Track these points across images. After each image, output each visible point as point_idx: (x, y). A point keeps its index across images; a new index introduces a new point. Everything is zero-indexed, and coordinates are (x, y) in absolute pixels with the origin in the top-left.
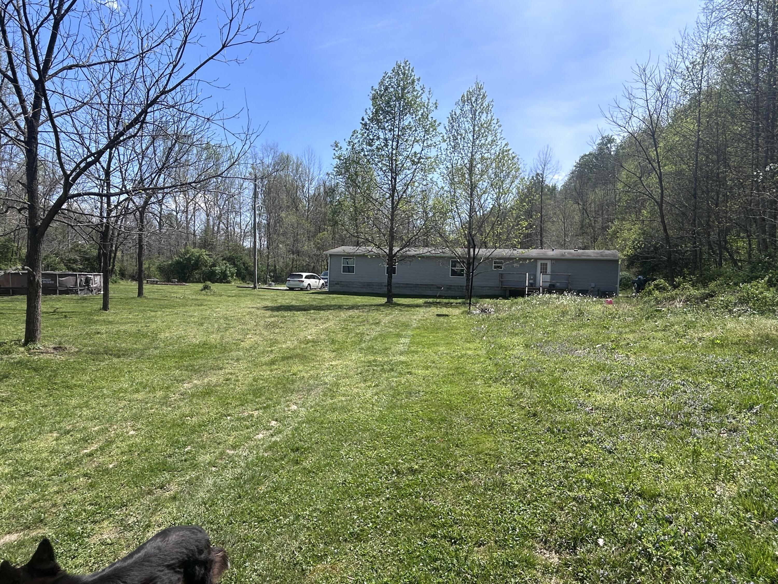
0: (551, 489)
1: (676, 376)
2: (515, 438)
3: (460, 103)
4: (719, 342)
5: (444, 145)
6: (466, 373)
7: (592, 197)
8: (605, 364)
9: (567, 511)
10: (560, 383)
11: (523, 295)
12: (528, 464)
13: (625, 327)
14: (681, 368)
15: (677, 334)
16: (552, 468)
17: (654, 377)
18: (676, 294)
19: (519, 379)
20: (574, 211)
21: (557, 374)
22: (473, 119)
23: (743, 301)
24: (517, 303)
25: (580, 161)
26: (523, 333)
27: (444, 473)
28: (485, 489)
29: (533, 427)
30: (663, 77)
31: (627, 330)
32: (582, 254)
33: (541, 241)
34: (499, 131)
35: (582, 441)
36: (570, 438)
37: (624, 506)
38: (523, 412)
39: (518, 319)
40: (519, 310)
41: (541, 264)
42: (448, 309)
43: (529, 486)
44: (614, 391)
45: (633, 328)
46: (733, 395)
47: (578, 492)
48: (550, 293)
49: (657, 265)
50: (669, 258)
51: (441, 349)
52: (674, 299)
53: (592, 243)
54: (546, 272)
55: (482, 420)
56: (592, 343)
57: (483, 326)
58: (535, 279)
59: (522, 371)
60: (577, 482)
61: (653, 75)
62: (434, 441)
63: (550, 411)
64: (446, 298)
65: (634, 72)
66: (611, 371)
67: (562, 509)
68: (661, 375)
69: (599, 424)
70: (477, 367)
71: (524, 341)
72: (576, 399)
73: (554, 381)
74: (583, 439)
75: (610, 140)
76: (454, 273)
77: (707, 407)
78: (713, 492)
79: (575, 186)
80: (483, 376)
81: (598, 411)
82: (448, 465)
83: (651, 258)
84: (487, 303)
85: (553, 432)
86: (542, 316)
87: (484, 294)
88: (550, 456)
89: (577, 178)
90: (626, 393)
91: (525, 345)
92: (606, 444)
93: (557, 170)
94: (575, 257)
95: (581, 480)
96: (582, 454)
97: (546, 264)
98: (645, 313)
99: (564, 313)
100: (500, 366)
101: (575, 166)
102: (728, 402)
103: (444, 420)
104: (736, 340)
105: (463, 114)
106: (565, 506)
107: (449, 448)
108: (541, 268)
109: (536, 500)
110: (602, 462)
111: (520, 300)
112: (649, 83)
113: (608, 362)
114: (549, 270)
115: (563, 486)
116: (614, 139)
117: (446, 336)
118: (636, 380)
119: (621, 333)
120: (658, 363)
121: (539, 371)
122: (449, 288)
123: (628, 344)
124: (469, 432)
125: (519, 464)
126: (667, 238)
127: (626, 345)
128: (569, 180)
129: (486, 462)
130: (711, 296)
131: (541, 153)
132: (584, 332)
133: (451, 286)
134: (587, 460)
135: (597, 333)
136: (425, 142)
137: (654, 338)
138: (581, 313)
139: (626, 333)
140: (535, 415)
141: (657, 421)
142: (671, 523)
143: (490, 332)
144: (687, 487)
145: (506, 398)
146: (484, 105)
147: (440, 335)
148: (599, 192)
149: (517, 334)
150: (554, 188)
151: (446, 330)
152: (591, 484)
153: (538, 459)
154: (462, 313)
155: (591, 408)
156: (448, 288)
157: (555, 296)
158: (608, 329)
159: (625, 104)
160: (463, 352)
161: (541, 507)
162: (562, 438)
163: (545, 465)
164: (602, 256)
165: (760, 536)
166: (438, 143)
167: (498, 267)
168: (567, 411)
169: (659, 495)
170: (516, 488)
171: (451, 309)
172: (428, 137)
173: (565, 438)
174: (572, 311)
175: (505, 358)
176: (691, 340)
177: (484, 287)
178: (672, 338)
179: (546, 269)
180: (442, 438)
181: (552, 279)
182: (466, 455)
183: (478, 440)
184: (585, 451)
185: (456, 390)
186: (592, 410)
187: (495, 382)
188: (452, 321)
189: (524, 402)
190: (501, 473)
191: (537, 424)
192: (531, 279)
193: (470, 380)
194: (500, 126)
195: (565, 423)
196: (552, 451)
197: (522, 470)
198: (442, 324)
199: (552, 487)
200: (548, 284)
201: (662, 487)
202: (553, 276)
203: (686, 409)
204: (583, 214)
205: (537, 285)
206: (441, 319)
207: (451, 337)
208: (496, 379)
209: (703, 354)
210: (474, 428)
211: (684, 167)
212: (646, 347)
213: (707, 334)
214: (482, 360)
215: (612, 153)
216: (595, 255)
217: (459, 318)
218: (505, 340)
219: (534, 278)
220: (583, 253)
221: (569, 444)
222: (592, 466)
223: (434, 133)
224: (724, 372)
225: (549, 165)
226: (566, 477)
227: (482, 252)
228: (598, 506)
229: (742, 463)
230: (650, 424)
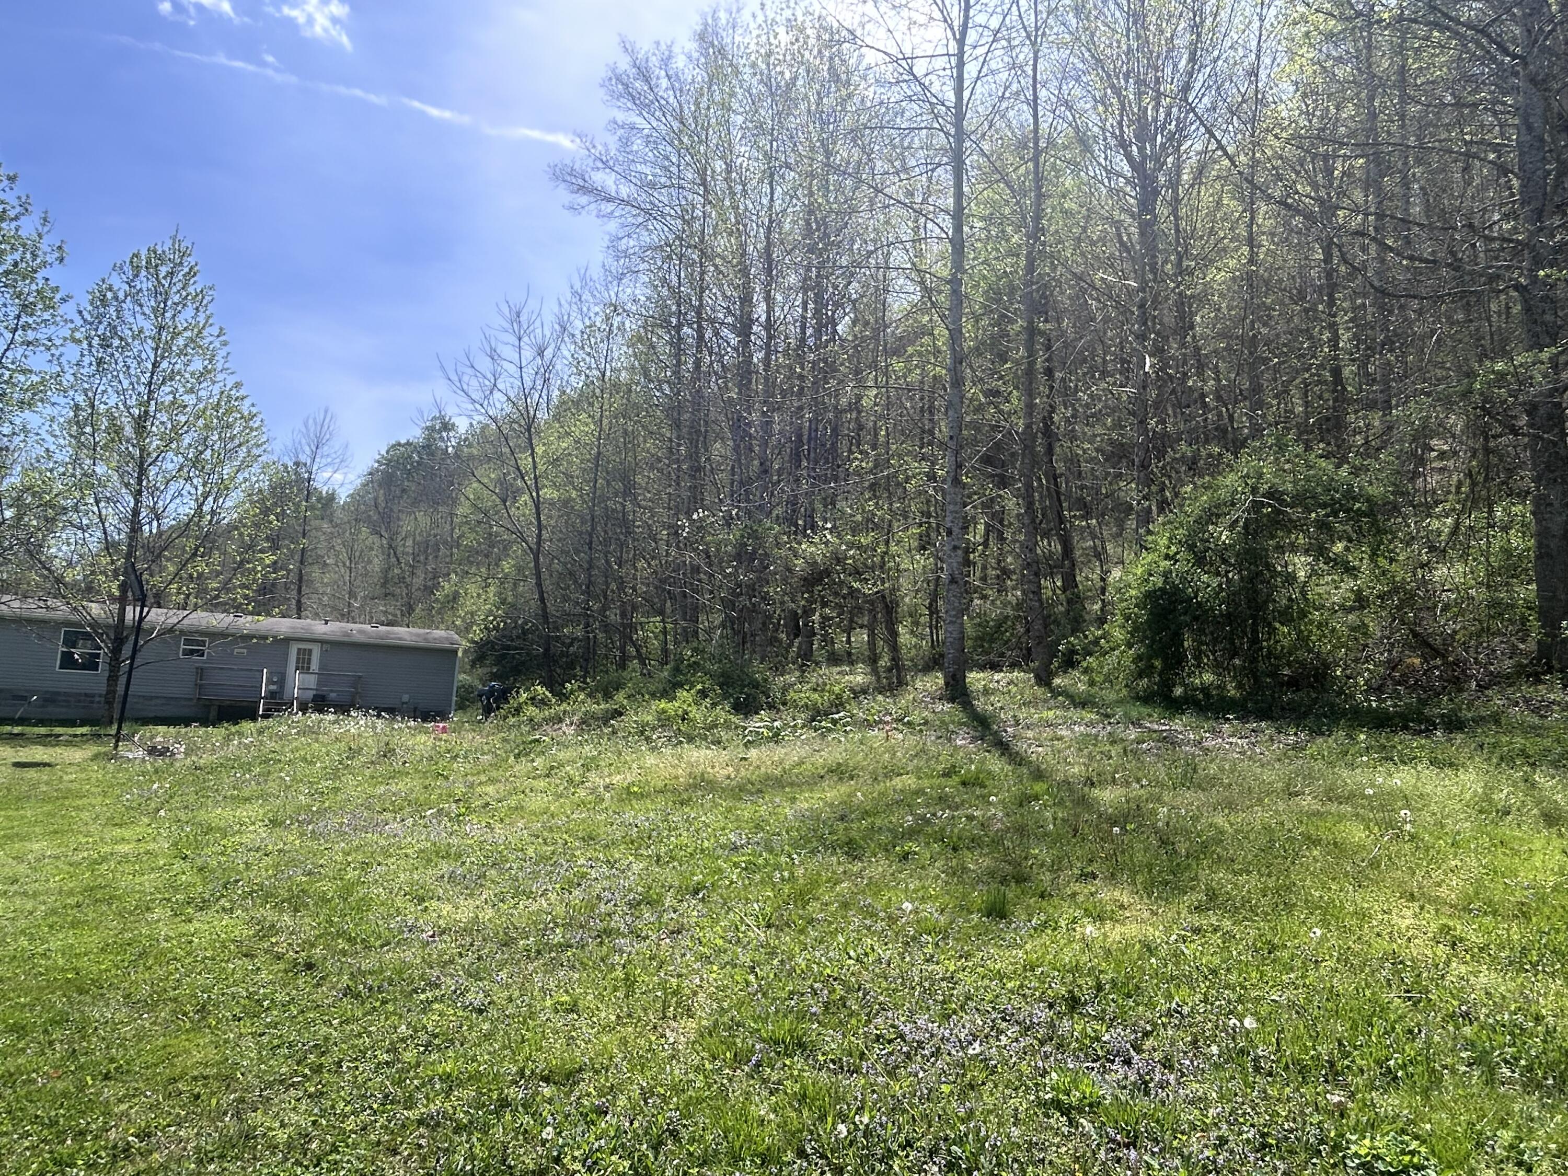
0: (365, 1117)
1: (578, 853)
2: (268, 1026)
3: (127, 268)
4: (636, 789)
5: (72, 352)
6: (119, 898)
7: (407, 525)
8: (449, 844)
9: (406, 1153)
10: (361, 891)
11: (253, 717)
12: (304, 1076)
13: (478, 773)
14: (583, 839)
15: (571, 781)
16: (363, 1072)
17: (542, 859)
18: (565, 712)
19: (266, 895)
20: (372, 549)
21: (351, 875)
22: (158, 312)
23: (664, 721)
24: (241, 734)
25: (388, 452)
26: (263, 796)
27: (71, 1156)
28: (200, 1162)
29: (309, 994)
30: (548, 334)
31: (483, 778)
32: (386, 636)
33: (299, 602)
34: (222, 353)
35: (422, 1002)
36: (396, 999)
37: (520, 1109)
38: (282, 966)
39: (249, 768)
40: (247, 747)
41: (299, 650)
42: (50, 750)
43: (314, 1123)
44: (471, 895)
45: (494, 774)
46: (669, 875)
47: (426, 1106)
48: (321, 711)
49: (523, 663)
50: (547, 650)
51: (36, 846)
52: (561, 721)
53: (402, 615)
54: (309, 668)
55: (175, 1000)
56: (418, 807)
57: (155, 786)
58: (282, 682)
59: (270, 877)
60: (423, 1085)
61: (531, 328)
62: (34, 1081)
63: (344, 953)
64: (41, 722)
65: (500, 312)
66: (460, 856)
67: (395, 1152)
68: (553, 853)
69: (452, 962)
70: (149, 881)
71: (265, 814)
72: (398, 919)
73: (347, 891)
74: (422, 997)
75: (447, 426)
76: (68, 661)
77: (634, 899)
78: (663, 1041)
79: (376, 499)
80: (169, 900)
81: (445, 937)
82: (82, 1133)
83: (516, 648)
84: (161, 734)
85: (357, 996)
86: (304, 759)
87: (152, 715)
88: (353, 1047)
89: (380, 485)
90: (495, 895)
91: (270, 821)
92: (470, 997)
93: (341, 463)
94: (372, 641)
95: (430, 1081)
96: (425, 1027)
97: (310, 651)
98: (514, 745)
99: (353, 753)
100: (213, 871)
101: (378, 462)
102: (663, 886)
103: (61, 1020)
104: (660, 784)
105: (135, 295)
106: (402, 1143)
107: (81, 1088)
108: (298, 659)
109: (335, 1149)
110: (466, 1034)
111: (247, 726)
112: (526, 339)
113: (455, 840)
114: (315, 666)
115: (392, 1103)
116: (453, 425)
117: (50, 814)
118: (511, 868)
119: (471, 786)
120: (545, 833)
121: (310, 874)
122: (50, 698)
123: (487, 804)
124: (140, 1036)
125: (282, 1082)
126: (545, 615)
127: (484, 807)
128: (364, 485)
129: (197, 1097)
130: (618, 713)
131: (311, 421)
132: (400, 786)
133: (58, 693)
134: (436, 1036)
135: (426, 787)
136: (20, 332)
137: (532, 791)
138: (388, 752)
139: (480, 784)
140: (310, 966)
141: (557, 937)
142: (606, 1113)
143: (176, 798)
144: (624, 1042)
145: (233, 941)
146: (191, 289)
147: (29, 814)
148: (423, 518)
149: (247, 800)
150: (331, 497)
151: (47, 799)
152: (450, 1082)
153: (327, 1061)
154: (95, 757)
155: (431, 933)
156: (46, 700)
157: (331, 717)
158: (447, 778)
159: (484, 364)
160: (108, 849)
161: (348, 1162)
162: (378, 1004)
163: (344, 1069)
164: (426, 640)
165: (736, 1094)
166: (58, 342)
167: (192, 652)
168: (382, 946)
169: (580, 1070)
170: (282, 1136)
171: (58, 750)
172: (30, 321)
173: (384, 1002)
174: (372, 748)
175: (222, 854)
176: (594, 790)
177: (151, 698)
178: (562, 788)
179: (309, 663)
180: (57, 1068)
181: (319, 683)
182: (137, 1093)
183: (169, 1049)
184: (431, 1021)
185: (93, 940)
186: (433, 936)
187: (201, 909)
188: (66, 778)
189: (281, 942)
190: (238, 1115)
191: (318, 985)
192: (274, 683)
193: (131, 913)
194: (225, 344)
195: (382, 972)
196: (360, 1035)
197: (292, 1091)
198: (35, 786)
199: (368, 1111)
200: (310, 694)
201: (581, 1054)
202: (323, 678)
203: (603, 908)
204: (389, 555)
205: (286, 696)
206: (32, 773)
207: (63, 816)
208: (204, 901)
209: (615, 812)
210: (154, 1023)
211: (574, 494)
212: (519, 808)
213: (616, 779)
214: (162, 863)
215: (450, 450)
216: (414, 638)
217: (83, 770)
218: (219, 814)
219: (280, 680)
220: (388, 632)
221: (394, 1013)
222: (447, 1048)
223: (46, 316)
224: (649, 838)
225: (326, 448)
226: (399, 1083)
227: (157, 616)
228: (471, 1123)
229: (697, 981)
230: (547, 944)
